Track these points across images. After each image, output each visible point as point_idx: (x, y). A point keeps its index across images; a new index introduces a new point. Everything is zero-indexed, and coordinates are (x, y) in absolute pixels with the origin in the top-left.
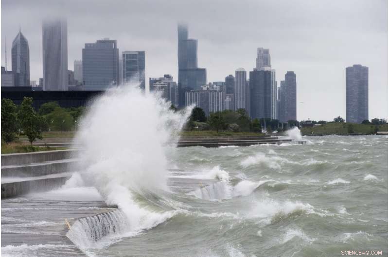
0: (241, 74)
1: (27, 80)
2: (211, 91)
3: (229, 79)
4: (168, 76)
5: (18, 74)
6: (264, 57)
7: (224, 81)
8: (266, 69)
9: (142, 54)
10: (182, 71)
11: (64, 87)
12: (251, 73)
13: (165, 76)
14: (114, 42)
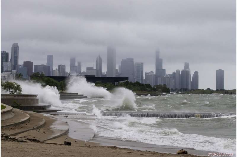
0: (178, 71)
1: (101, 72)
2: (167, 78)
3: (174, 73)
4: (152, 72)
5: (98, 70)
6: (187, 66)
7: (172, 74)
8: (187, 70)
9: (142, 64)
10: (157, 70)
11: (114, 76)
12: (182, 71)
13: (151, 72)
14: (133, 59)
